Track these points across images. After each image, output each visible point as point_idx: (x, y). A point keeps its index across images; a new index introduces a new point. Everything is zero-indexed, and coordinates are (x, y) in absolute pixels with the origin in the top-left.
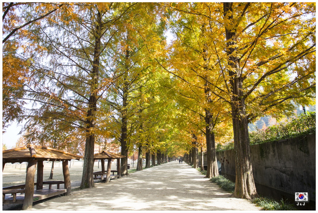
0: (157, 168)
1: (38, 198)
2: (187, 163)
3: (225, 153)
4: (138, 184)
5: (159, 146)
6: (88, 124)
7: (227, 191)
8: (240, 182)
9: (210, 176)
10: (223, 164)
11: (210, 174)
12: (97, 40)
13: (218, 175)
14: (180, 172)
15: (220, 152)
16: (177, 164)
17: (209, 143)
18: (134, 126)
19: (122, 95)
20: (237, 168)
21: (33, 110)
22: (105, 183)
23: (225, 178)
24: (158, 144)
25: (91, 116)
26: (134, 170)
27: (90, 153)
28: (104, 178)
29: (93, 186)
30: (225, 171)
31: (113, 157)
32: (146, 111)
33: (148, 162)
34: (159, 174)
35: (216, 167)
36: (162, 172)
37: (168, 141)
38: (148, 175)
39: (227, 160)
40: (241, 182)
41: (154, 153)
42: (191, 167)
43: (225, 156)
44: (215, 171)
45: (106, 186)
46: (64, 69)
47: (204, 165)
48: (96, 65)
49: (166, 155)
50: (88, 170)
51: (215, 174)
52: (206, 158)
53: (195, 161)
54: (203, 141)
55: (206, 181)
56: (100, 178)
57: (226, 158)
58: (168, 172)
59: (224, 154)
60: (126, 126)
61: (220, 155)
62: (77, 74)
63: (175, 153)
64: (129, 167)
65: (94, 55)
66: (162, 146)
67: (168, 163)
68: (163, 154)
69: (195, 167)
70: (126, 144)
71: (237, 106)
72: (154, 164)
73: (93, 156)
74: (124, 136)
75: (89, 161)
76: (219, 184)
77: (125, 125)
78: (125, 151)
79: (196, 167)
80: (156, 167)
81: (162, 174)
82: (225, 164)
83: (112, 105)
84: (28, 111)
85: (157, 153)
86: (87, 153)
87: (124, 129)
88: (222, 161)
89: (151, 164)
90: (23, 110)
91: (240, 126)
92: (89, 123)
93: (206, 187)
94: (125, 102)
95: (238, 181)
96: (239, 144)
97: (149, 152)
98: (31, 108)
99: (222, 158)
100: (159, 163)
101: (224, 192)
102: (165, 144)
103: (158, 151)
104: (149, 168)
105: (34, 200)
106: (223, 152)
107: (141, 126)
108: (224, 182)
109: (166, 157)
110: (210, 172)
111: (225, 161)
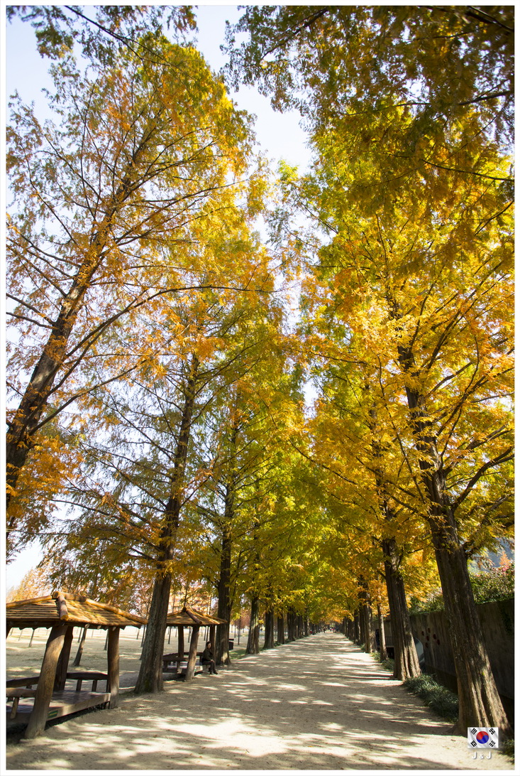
0: (288, 650)
1: (57, 711)
2: (350, 639)
3: (428, 618)
4: (252, 687)
5: (293, 600)
6: (161, 553)
7: (442, 716)
8: (468, 696)
9: (403, 674)
10: (426, 646)
11: (401, 669)
12: (188, 402)
13: (419, 674)
14: (338, 662)
15: (418, 615)
16: (329, 639)
17: (393, 597)
18: (243, 557)
19: (224, 495)
20: (457, 660)
21: (68, 521)
22: (183, 681)
23: (436, 681)
24: (289, 595)
25: (168, 537)
26: (240, 652)
27: (161, 612)
28: (183, 669)
29: (161, 689)
30: (434, 663)
31: (203, 623)
32: (267, 526)
33: (271, 635)
34: (294, 665)
35: (413, 652)
36: (299, 659)
37: (309, 587)
38: (270, 665)
39: (434, 637)
40: (469, 694)
41: (282, 615)
42: (359, 649)
43: (430, 626)
44: (412, 662)
45: (186, 690)
46: (130, 448)
47: (386, 645)
48: (183, 444)
49: (305, 619)
50: (153, 651)
51: (413, 670)
52: (390, 628)
53: (368, 636)
54: (381, 592)
55: (393, 686)
56: (175, 670)
57: (432, 632)
58: (311, 659)
59: (426, 620)
60: (230, 557)
61: (419, 624)
62: (150, 458)
63: (323, 614)
64: (231, 646)
65: (181, 426)
66: (298, 597)
67: (312, 637)
68: (300, 618)
69: (368, 651)
70: (228, 594)
71: (441, 524)
72: (282, 640)
73: (166, 620)
74: (225, 577)
75: (156, 630)
76: (424, 696)
77: (228, 554)
78: (224, 610)
79: (371, 650)
80: (286, 647)
81: (299, 665)
82: (432, 645)
83: (204, 514)
84: (60, 523)
85: (288, 614)
86: (155, 612)
87: (226, 563)
88: (425, 637)
89: (275, 640)
90: (51, 521)
91: (451, 565)
92: (165, 551)
93: (396, 702)
94: (230, 509)
95: (464, 692)
96: (454, 605)
97: (273, 613)
98: (65, 518)
99: (424, 630)
100: (291, 639)
101: (436, 718)
102: (303, 594)
103: (291, 609)
104: (272, 648)
105: (49, 717)
106: (423, 616)
107: (258, 557)
108: (433, 692)
109: (306, 623)
110: (400, 664)
111: (432, 639)
